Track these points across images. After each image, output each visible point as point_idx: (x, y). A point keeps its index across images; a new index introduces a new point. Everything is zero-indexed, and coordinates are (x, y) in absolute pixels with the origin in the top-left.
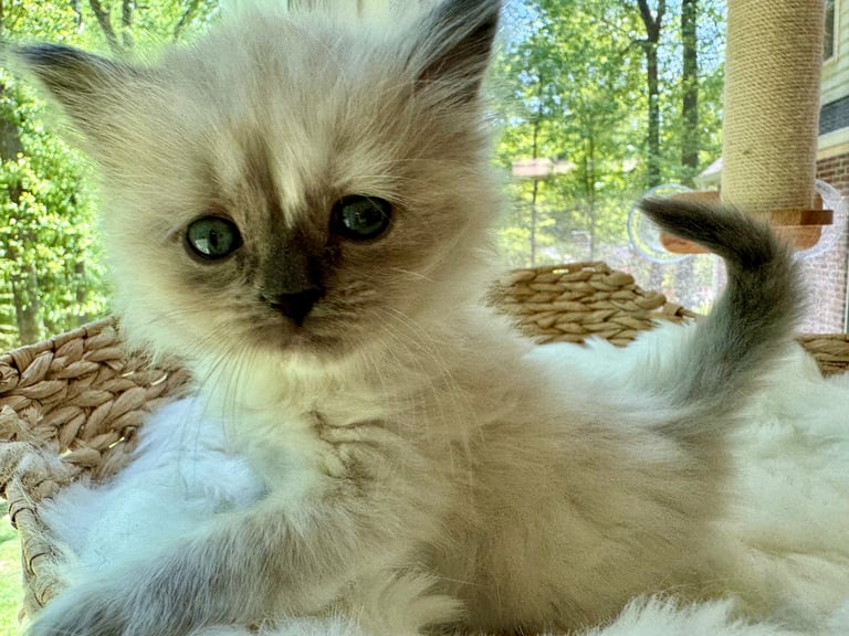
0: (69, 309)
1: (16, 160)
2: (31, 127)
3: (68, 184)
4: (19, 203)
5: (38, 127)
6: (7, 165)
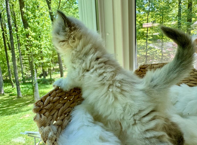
0: (40, 61)
1: (27, 28)
2: (30, 21)
3: (38, 33)
4: (28, 38)
5: (32, 21)
6: (26, 30)
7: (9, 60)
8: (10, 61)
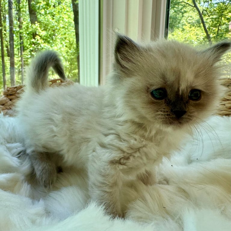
1: (35, 24)
2: (40, 12)
3: (51, 32)
4: (35, 39)
5: (43, 12)
6: (32, 26)
7: (6, 72)
8: (8, 73)
